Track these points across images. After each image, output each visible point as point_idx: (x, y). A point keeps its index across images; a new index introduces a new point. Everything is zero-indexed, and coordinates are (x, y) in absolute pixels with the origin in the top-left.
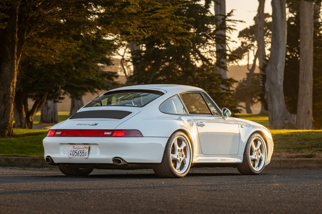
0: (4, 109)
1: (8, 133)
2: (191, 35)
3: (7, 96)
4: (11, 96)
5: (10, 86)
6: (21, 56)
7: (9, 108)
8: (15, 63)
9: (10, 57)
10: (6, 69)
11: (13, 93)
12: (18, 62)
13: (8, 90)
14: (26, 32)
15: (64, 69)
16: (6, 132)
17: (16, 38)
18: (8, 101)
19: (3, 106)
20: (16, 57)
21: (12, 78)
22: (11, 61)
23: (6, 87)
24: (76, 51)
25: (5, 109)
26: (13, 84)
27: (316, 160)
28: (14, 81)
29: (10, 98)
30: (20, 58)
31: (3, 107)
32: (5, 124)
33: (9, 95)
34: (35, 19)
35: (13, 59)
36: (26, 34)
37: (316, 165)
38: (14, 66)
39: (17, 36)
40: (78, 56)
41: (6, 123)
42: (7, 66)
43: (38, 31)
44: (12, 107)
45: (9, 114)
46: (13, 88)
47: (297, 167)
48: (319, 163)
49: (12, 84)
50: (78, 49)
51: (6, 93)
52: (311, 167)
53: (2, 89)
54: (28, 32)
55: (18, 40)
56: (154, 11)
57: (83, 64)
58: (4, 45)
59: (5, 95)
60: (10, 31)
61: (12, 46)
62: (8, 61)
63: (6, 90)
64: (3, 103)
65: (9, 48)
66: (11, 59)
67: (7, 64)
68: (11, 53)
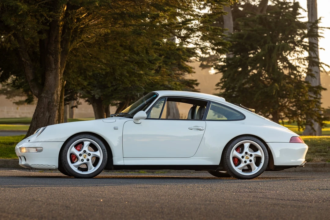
0: (48, 116)
2: (228, 45)
3: (52, 103)
5: (54, 94)
6: (65, 65)
7: (53, 115)
8: (58, 72)
9: (53, 66)
10: (50, 78)
11: (57, 101)
12: (63, 71)
13: (52, 98)
14: (70, 43)
15: (117, 78)
17: (59, 48)
18: (52, 108)
20: (60, 66)
21: (56, 86)
22: (55, 71)
23: (50, 95)
24: (124, 61)
25: (50, 116)
27: (312, 164)
28: (58, 89)
29: (54, 105)
30: (65, 67)
31: (47, 114)
33: (53, 102)
34: (79, 30)
35: (56, 69)
36: (69, 44)
37: (311, 169)
38: (58, 75)
39: (60, 46)
40: (126, 65)
42: (51, 75)
43: (84, 41)
44: (57, 114)
46: (57, 96)
47: (295, 170)
48: (315, 167)
50: (126, 59)
51: (50, 100)
52: (307, 171)
53: (46, 96)
54: (72, 42)
55: (61, 50)
56: (185, 23)
57: (137, 73)
58: (48, 55)
59: (49, 102)
60: (53, 42)
61: (55, 56)
62: (52, 71)
63: (50, 98)
64: (48, 110)
65: (53, 58)
66: (55, 69)
67: (51, 73)
68: (55, 62)
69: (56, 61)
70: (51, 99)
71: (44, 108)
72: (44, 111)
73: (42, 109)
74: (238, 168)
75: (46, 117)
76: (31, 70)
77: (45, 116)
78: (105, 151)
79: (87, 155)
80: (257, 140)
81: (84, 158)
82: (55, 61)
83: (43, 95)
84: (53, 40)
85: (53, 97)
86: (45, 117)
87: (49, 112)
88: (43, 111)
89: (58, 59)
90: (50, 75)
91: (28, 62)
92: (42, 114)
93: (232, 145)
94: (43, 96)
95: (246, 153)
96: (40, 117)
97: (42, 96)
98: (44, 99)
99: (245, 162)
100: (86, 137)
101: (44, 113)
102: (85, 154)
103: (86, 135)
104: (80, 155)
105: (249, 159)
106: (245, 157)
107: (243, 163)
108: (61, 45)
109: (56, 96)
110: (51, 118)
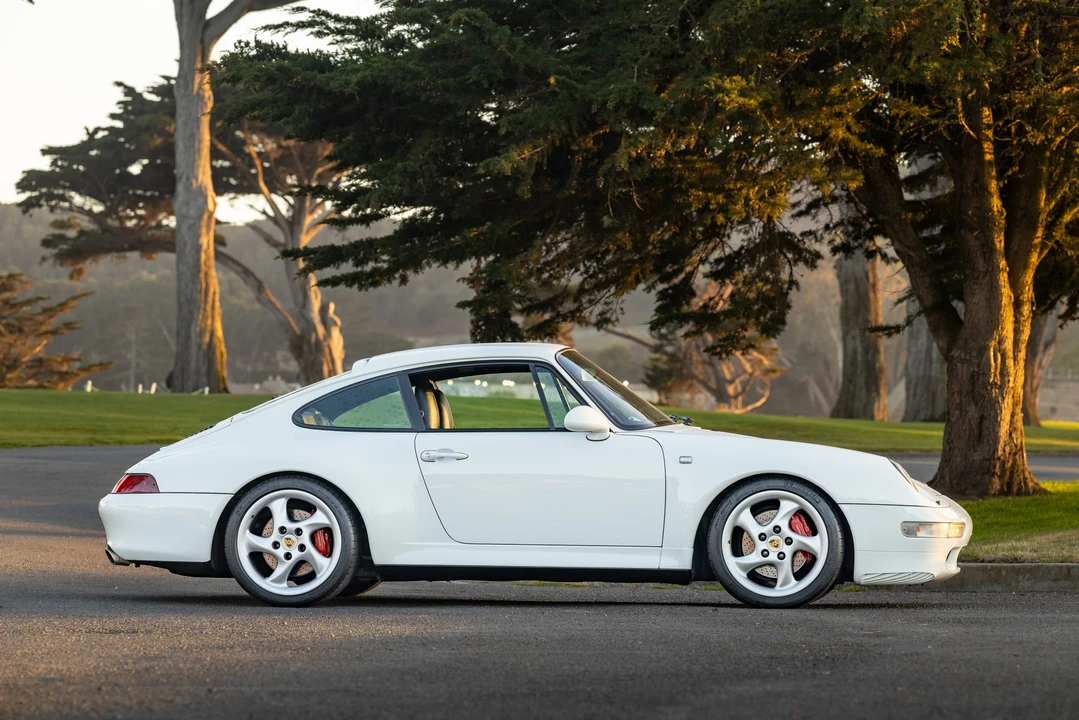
0: (976, 416)
1: (1002, 486)
3: (981, 380)
4: (991, 380)
5: (986, 349)
7: (992, 414)
8: (998, 282)
9: (981, 265)
10: (975, 300)
11: (1002, 371)
13: (980, 362)
14: (1044, 193)
16: (991, 483)
17: (991, 210)
18: (984, 392)
19: (974, 408)
20: (1003, 265)
21: (994, 322)
22: (987, 278)
23: (974, 354)
25: (982, 418)
26: (1000, 342)
28: (1001, 335)
29: (991, 384)
30: (1032, 266)
31: (973, 412)
32: (985, 459)
33: (987, 374)
35: (993, 271)
36: (1044, 197)
39: (996, 203)
41: (987, 457)
42: (976, 291)
44: (1008, 412)
45: (994, 430)
46: (999, 356)
49: (993, 343)
51: (976, 370)
53: (963, 357)
55: (1004, 216)
58: (962, 232)
59: (972, 376)
60: (969, 191)
61: (982, 232)
62: (978, 278)
63: (975, 361)
64: (973, 400)
65: (976, 238)
66: (986, 272)
67: (975, 287)
68: (984, 253)
69: (989, 249)
70: (978, 367)
71: (960, 393)
72: (961, 401)
73: (956, 394)
75: (970, 421)
76: (927, 279)
77: (965, 416)
82: (985, 250)
83: (955, 353)
84: (969, 185)
85: (984, 360)
86: (967, 422)
87: (976, 405)
88: (958, 401)
89: (993, 244)
90: (973, 293)
91: (912, 253)
92: (957, 412)
94: (956, 355)
96: (954, 419)
97: (952, 356)
98: (959, 365)
101: (961, 409)
108: (1002, 198)
109: (995, 356)
110: (986, 423)
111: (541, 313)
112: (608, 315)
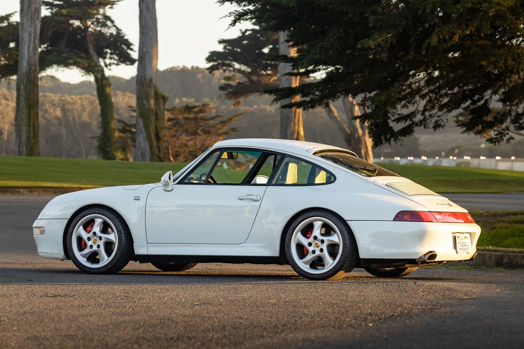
74: (303, 262)
78: (121, 233)
79: (98, 240)
80: (332, 216)
81: (94, 243)
93: (294, 225)
95: (315, 238)
99: (314, 252)
100: (97, 212)
102: (95, 238)
103: (97, 209)
104: (89, 239)
105: (319, 248)
106: (313, 244)
107: (310, 254)
111: (404, 122)
112: (440, 123)
